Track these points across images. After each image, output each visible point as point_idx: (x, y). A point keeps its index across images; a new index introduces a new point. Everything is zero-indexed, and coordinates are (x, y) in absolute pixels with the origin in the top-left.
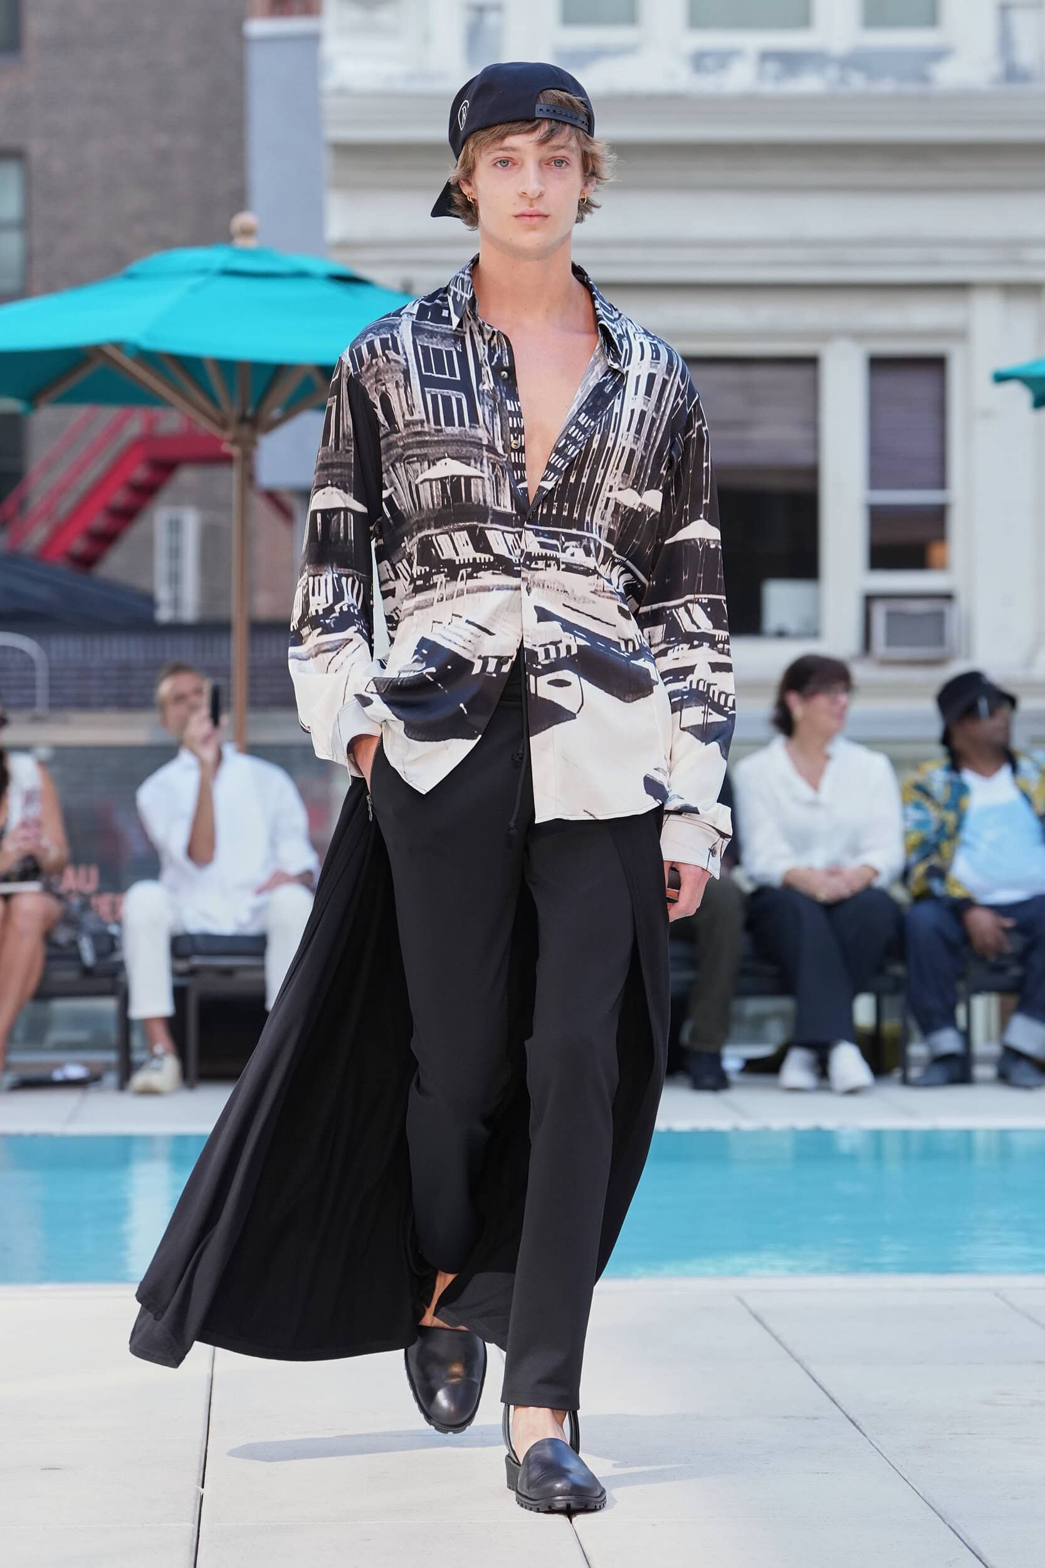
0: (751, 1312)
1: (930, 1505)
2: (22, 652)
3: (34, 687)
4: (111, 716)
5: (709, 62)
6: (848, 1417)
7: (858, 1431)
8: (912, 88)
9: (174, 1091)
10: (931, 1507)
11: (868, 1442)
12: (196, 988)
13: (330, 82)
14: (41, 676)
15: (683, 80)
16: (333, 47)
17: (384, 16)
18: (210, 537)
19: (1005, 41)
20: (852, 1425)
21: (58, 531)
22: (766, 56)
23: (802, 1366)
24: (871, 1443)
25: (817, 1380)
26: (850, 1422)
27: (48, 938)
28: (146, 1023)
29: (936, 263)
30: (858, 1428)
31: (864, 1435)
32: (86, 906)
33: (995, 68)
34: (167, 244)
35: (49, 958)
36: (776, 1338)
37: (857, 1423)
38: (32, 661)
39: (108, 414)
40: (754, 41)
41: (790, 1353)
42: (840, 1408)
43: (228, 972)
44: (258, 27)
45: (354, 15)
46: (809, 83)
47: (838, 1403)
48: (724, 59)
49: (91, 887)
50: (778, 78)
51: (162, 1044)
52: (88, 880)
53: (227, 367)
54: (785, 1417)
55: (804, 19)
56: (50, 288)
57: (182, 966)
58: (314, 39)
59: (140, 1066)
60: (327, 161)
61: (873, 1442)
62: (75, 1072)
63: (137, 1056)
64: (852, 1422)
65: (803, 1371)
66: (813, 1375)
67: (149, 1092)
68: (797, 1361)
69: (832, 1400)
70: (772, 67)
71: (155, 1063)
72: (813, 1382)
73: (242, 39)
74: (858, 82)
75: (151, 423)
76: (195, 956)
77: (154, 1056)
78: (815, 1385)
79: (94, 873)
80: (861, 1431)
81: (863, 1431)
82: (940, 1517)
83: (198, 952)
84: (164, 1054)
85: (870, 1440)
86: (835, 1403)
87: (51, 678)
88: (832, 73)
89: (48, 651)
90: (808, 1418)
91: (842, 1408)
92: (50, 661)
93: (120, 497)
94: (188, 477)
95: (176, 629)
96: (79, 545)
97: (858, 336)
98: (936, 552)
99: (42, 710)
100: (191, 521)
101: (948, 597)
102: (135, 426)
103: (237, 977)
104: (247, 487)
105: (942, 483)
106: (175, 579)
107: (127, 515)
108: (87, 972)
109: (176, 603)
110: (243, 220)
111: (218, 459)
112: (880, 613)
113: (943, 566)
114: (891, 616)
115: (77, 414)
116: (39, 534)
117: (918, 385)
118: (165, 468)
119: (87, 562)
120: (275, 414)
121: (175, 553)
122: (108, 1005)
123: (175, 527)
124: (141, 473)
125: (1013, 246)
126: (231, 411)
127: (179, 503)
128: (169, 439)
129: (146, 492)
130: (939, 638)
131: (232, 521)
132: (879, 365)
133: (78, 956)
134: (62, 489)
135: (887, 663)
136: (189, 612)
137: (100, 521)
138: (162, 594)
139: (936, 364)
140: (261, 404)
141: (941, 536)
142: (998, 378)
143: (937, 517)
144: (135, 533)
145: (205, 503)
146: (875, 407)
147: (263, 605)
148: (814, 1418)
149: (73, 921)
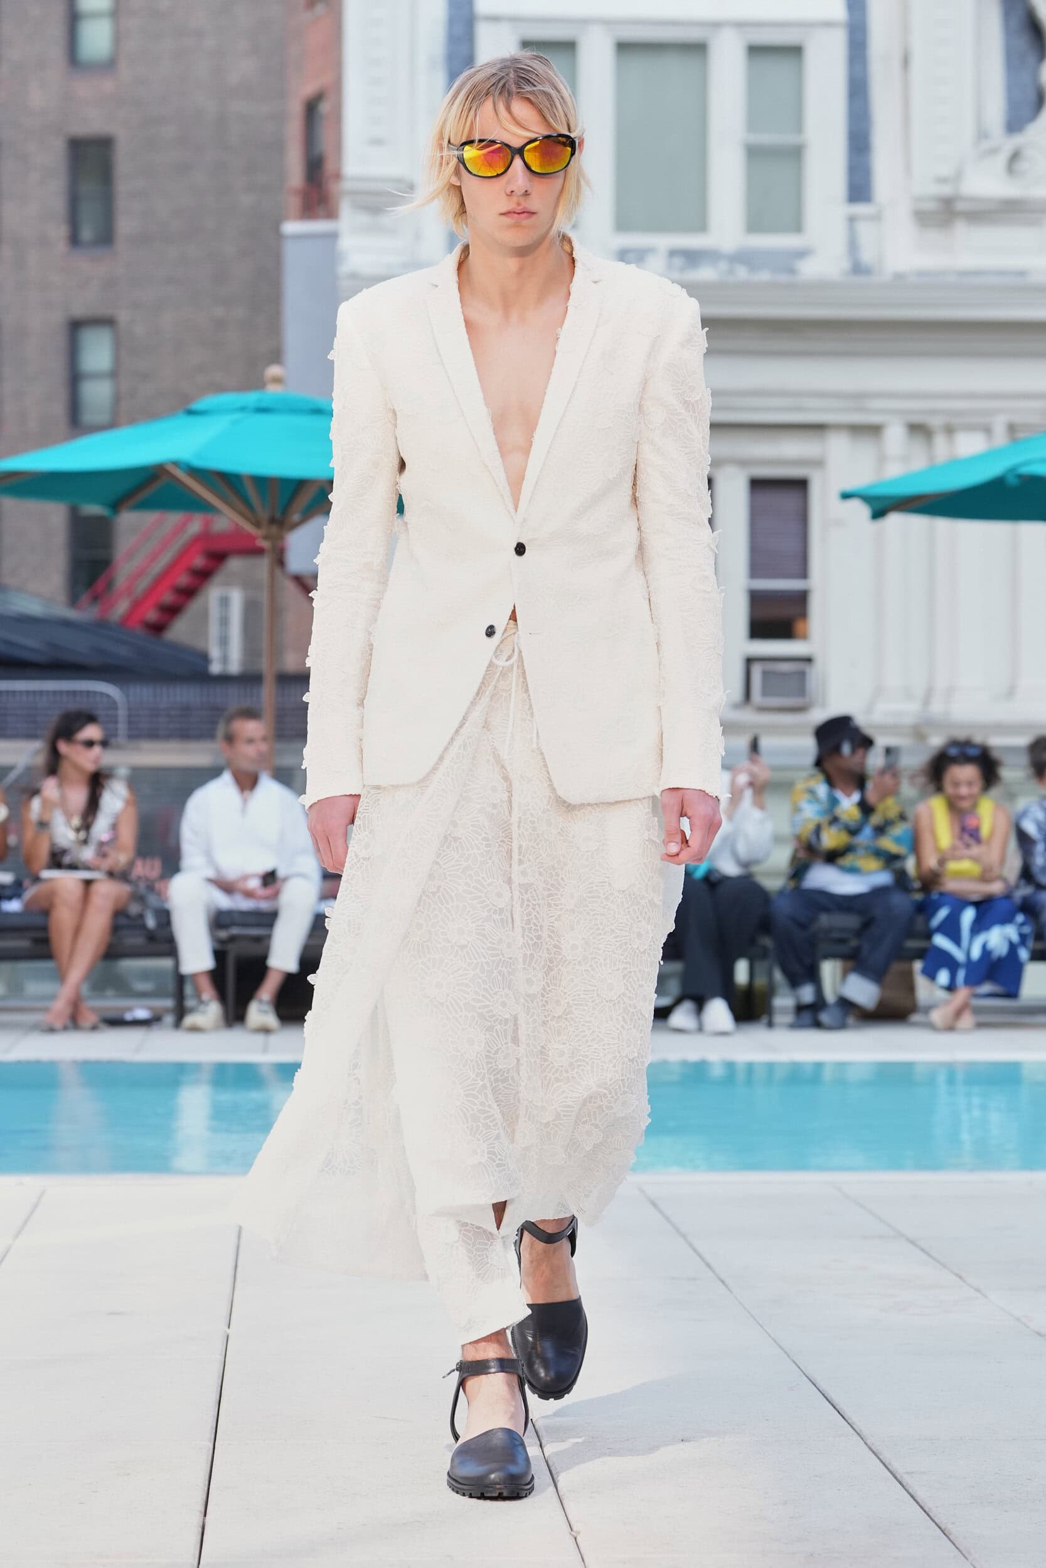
2: (108, 696)
3: (116, 722)
4: (174, 745)
6: (719, 1277)
7: (726, 1288)
8: (783, 278)
9: (216, 1028)
11: (733, 1296)
12: (233, 951)
13: (344, 269)
14: (122, 713)
16: (346, 243)
17: (384, 220)
18: (250, 609)
19: (853, 246)
21: (136, 605)
22: (673, 253)
23: (687, 1241)
24: (736, 1298)
25: (698, 1251)
26: (721, 1284)
28: (194, 976)
29: (800, 409)
30: (726, 1285)
31: (731, 1292)
32: (151, 888)
33: (846, 264)
34: (220, 389)
36: (668, 1219)
37: (725, 1283)
38: (115, 702)
39: (173, 518)
40: (665, 242)
42: (714, 1272)
44: (291, 227)
45: (363, 219)
46: (706, 274)
47: (713, 1269)
48: (642, 254)
49: (155, 873)
50: (682, 269)
51: (208, 992)
52: (152, 867)
53: (263, 483)
54: (672, 1278)
55: (701, 225)
56: (132, 421)
57: (223, 934)
58: (333, 236)
59: (192, 1010)
61: (737, 1296)
62: (142, 1014)
63: (190, 1003)
64: (722, 1281)
65: (687, 1244)
66: (695, 1247)
68: (684, 1236)
69: (708, 1265)
70: (678, 261)
71: (202, 1008)
73: (279, 236)
74: (742, 273)
75: (207, 524)
76: (234, 927)
77: (201, 1002)
79: (157, 864)
80: (729, 1290)
81: (730, 1288)
83: (233, 924)
84: (210, 1000)
86: (711, 1269)
87: (129, 716)
88: (723, 266)
89: (127, 696)
90: (688, 1279)
91: (716, 1272)
92: (129, 703)
93: (183, 580)
94: (235, 564)
95: (225, 679)
96: (152, 615)
97: (743, 463)
98: (799, 626)
99: (121, 740)
100: (237, 598)
101: (808, 660)
102: (195, 526)
103: (264, 942)
104: (278, 572)
105: (804, 574)
106: (224, 641)
107: (188, 593)
108: (151, 937)
109: (225, 659)
110: (274, 370)
111: (259, 552)
112: (757, 671)
113: (804, 637)
114: (766, 674)
115: (148, 518)
116: (121, 607)
117: (786, 500)
118: (218, 558)
119: (158, 628)
120: (296, 517)
121: (224, 622)
122: (166, 963)
123: (225, 602)
124: (199, 562)
125: (860, 397)
126: (264, 514)
127: (228, 584)
128: (221, 536)
129: (203, 576)
130: (802, 691)
131: (264, 597)
132: (757, 485)
133: (144, 927)
134: (140, 573)
135: (762, 709)
136: (235, 667)
137: (168, 597)
138: (215, 652)
139: (800, 485)
140: (286, 509)
141: (803, 614)
142: (846, 496)
143: (801, 600)
144: (194, 607)
145: (247, 584)
146: (755, 515)
147: (292, 662)
148: (694, 1279)
149: (141, 899)
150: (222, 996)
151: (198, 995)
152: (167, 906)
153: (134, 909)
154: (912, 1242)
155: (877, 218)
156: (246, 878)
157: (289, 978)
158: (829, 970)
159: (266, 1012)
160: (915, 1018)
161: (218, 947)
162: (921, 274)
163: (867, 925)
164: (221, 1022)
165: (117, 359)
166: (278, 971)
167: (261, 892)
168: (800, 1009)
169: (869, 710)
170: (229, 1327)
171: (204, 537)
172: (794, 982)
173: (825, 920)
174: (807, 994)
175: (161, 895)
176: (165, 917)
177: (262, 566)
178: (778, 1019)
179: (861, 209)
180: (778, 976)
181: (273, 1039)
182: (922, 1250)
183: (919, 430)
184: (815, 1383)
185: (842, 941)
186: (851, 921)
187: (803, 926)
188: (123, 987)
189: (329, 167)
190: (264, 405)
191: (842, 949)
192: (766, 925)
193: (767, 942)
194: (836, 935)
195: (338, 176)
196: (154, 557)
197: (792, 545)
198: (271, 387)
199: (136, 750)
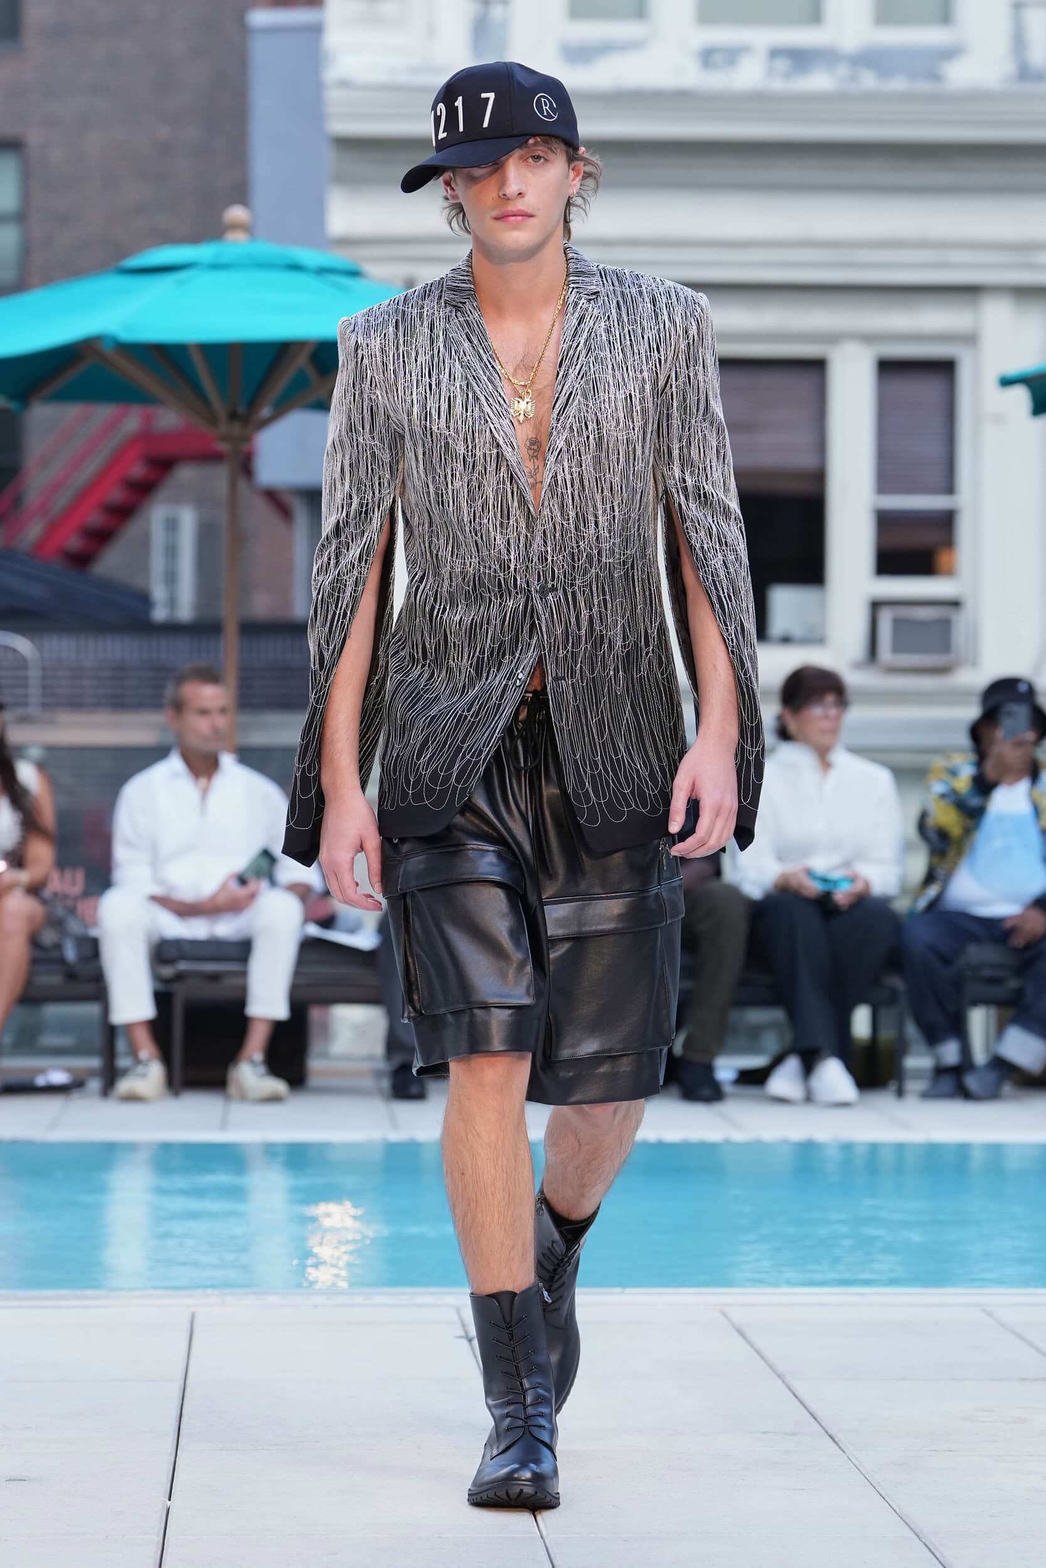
0: (733, 1325)
1: (906, 1522)
2: (15, 651)
3: (26, 686)
4: (103, 717)
5: (718, 58)
6: (827, 1432)
7: (837, 1447)
8: (924, 86)
10: (908, 1525)
11: (846, 1458)
12: (181, 993)
13: (332, 73)
14: (34, 675)
15: (693, 77)
16: (334, 38)
17: (386, 9)
18: (206, 535)
19: (1019, 41)
20: (831, 1440)
21: (53, 528)
22: (775, 53)
23: (783, 1381)
24: (849, 1459)
25: (798, 1396)
26: (829, 1438)
27: (34, 941)
29: (946, 266)
30: (837, 1443)
31: (843, 1452)
32: (72, 911)
33: (1008, 67)
35: (34, 962)
36: (758, 1352)
37: (836, 1440)
38: (24, 659)
39: (103, 412)
40: (763, 38)
41: (771, 1367)
42: (820, 1424)
43: (215, 977)
44: (260, 17)
46: (819, 81)
47: (818, 1419)
48: (732, 55)
49: (77, 889)
50: (787, 76)
51: (147, 1050)
52: (74, 883)
54: (764, 1433)
55: (815, 16)
56: (47, 280)
57: (167, 971)
58: (316, 30)
59: (124, 1072)
60: (329, 156)
61: (852, 1458)
62: (58, 1077)
63: (123, 1062)
64: (831, 1437)
65: (783, 1386)
66: (794, 1390)
67: (133, 1098)
68: (779, 1376)
70: (782, 64)
71: (140, 1069)
72: (794, 1398)
73: (244, 28)
74: (869, 81)
75: (148, 419)
76: (182, 961)
77: (138, 1061)
78: (796, 1400)
79: (80, 876)
80: (840, 1448)
81: (843, 1447)
82: (916, 1534)
83: (183, 957)
84: (149, 1060)
85: (849, 1456)
86: (815, 1419)
87: (44, 678)
88: (843, 70)
89: (40, 649)
90: (786, 1434)
91: (822, 1424)
92: (43, 660)
93: (116, 495)
94: (186, 474)
95: (172, 628)
96: (74, 542)
97: (868, 338)
98: (943, 558)
99: (33, 710)
100: (188, 520)
101: (955, 604)
102: (132, 422)
104: (242, 484)
105: (949, 487)
106: (171, 578)
107: (124, 513)
108: (71, 975)
109: (172, 602)
110: (237, 213)
111: (215, 457)
112: (886, 619)
113: (950, 572)
114: (897, 623)
115: (71, 411)
116: (34, 531)
117: (928, 389)
118: (163, 465)
119: (81, 560)
120: (265, 412)
121: (172, 552)
122: (92, 1010)
123: (172, 525)
124: (137, 470)
125: (1025, 248)
126: (221, 409)
127: (177, 500)
128: (167, 437)
129: (143, 490)
130: (944, 645)
131: (223, 518)
132: (887, 368)
133: (62, 961)
134: (57, 486)
135: (892, 670)
136: (185, 612)
137: (95, 519)
138: (159, 593)
139: (945, 368)
140: (253, 403)
141: (949, 542)
142: (1007, 382)
143: (946, 522)
144: (131, 531)
145: (202, 502)
146: (883, 410)
147: (262, 606)
148: (794, 1434)
149: (57, 923)
151: (133, 1052)
152: (93, 932)
153: (49, 937)
158: (978, 1020)
161: (161, 987)
165: (26, 195)
168: (940, 1071)
171: (145, 436)
172: (932, 1038)
174: (950, 1052)
175: (87, 919)
176: (92, 949)
177: (219, 477)
178: (914, 1086)
180: (911, 1030)
185: (996, 981)
187: (946, 961)
190: (224, 260)
191: (996, 992)
192: (896, 960)
193: (896, 982)
194: (987, 973)
196: (77, 464)
197: (933, 449)
198: (231, 236)
199: (52, 723)
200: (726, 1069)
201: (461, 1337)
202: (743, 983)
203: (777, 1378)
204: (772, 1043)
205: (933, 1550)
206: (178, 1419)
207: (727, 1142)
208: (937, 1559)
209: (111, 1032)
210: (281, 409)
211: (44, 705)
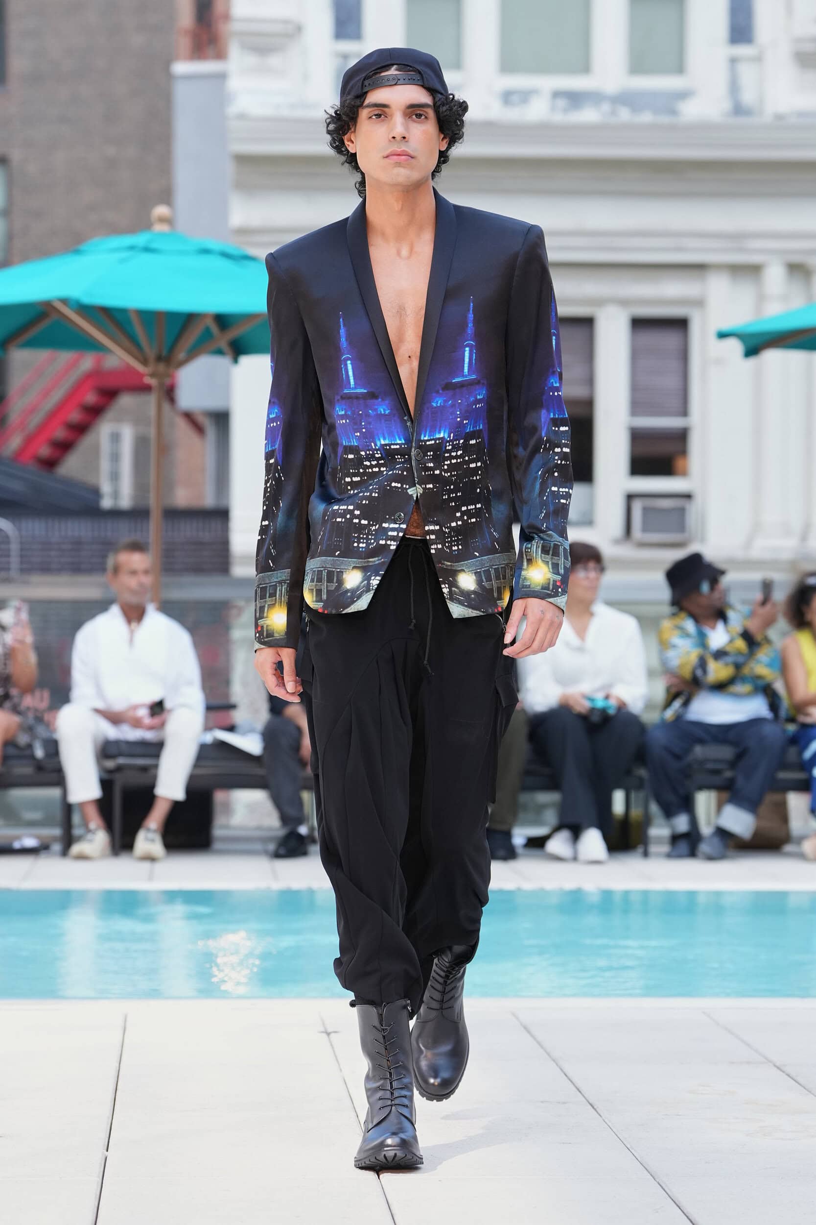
0: (521, 1024)
1: (644, 1167)
2: (1, 531)
3: (8, 556)
4: (64, 578)
5: (515, 98)
6: (589, 1103)
7: (596, 1113)
8: (665, 119)
9: (103, 856)
11: (602, 1121)
12: (120, 781)
13: (233, 110)
14: (14, 547)
15: (496, 111)
16: (234, 83)
17: (274, 61)
18: (141, 444)
19: (734, 87)
20: (591, 1108)
21: (30, 440)
22: (557, 94)
23: (557, 1064)
24: (604, 1121)
25: (568, 1076)
26: (590, 1107)
29: (680, 249)
30: (595, 1110)
31: (600, 1116)
32: (39, 719)
33: (726, 105)
36: (539, 1043)
37: (595, 1107)
38: (7, 537)
39: (65, 356)
40: (548, 83)
41: (548, 1054)
42: (583, 1095)
43: (144, 769)
44: (181, 68)
45: (251, 60)
46: (589, 115)
47: (582, 1092)
48: (525, 96)
49: (44, 704)
50: (566, 111)
51: (95, 822)
52: (42, 700)
54: (542, 1102)
55: (585, 68)
56: (26, 259)
57: (110, 764)
58: (222, 77)
59: (79, 839)
60: (230, 169)
61: (606, 1120)
62: (30, 842)
63: (77, 832)
64: (591, 1105)
65: (558, 1068)
66: (565, 1071)
68: (554, 1061)
69: (578, 1089)
70: (561, 103)
71: (89, 836)
72: (565, 1076)
73: (169, 76)
74: (625, 115)
75: (98, 361)
76: (121, 757)
77: (89, 831)
78: (566, 1078)
79: (46, 694)
80: (598, 1113)
81: (599, 1112)
82: (652, 1176)
83: (120, 754)
84: (96, 829)
85: (604, 1118)
86: (580, 1092)
87: (22, 550)
88: (606, 107)
89: (20, 530)
90: (559, 1103)
91: (585, 1095)
92: (21, 537)
93: (75, 416)
94: (126, 401)
95: (116, 514)
96: (45, 451)
97: (623, 302)
98: (679, 463)
99: (14, 574)
100: (128, 434)
101: (688, 496)
102: (87, 363)
103: (150, 773)
104: (166, 406)
105: (684, 412)
106: (115, 477)
107: (80, 429)
108: (40, 767)
109: (116, 494)
110: (161, 210)
111: (147, 389)
112: (637, 507)
113: (684, 473)
114: (646, 510)
115: (41, 355)
116: (15, 442)
117: (669, 340)
118: (109, 394)
119: (50, 464)
120: (182, 356)
121: (115, 457)
122: (55, 793)
123: (116, 438)
124: (91, 398)
125: (738, 237)
126: (151, 353)
127: (119, 420)
128: (113, 373)
129: (95, 412)
130: (681, 527)
131: (152, 432)
132: (639, 324)
133: (32, 757)
134: (32, 410)
135: (642, 545)
136: (126, 502)
137: (60, 433)
138: (106, 488)
139: (681, 324)
140: (173, 349)
141: (683, 451)
142: (723, 335)
143: (681, 437)
144: (86, 442)
145: (138, 421)
146: (635, 355)
147: (182, 498)
148: (564, 1103)
149: (30, 729)
150: (109, 827)
151: (85, 824)
153: (23, 739)
154: (778, 1068)
155: (758, 59)
156: (135, 707)
157: (176, 806)
158: (704, 801)
159: (153, 841)
160: (788, 848)
161: (106, 776)
162: (801, 114)
163: (740, 756)
164: (108, 850)
165: (10, 197)
166: (167, 800)
167: (147, 721)
168: (675, 839)
169: (748, 544)
170: (107, 1151)
171: (96, 374)
172: (669, 813)
173: (699, 751)
174: (682, 823)
175: (50, 726)
176: (53, 747)
177: (151, 401)
178: (653, 849)
179: (742, 50)
180: (654, 808)
181: (159, 867)
182: (788, 1075)
183: (796, 269)
184: (679, 1205)
185: (716, 772)
186: (726, 752)
187: (678, 757)
188: (11, 816)
189: (219, 7)
190: (151, 245)
191: (717, 780)
192: (641, 755)
193: (642, 772)
194: (710, 766)
195: (227, 17)
196: (46, 393)
197: (672, 382)
198: (159, 228)
199: (26, 583)
200: (519, 836)
201: (323, 1032)
202: (527, 773)
203: (553, 1062)
204: (551, 817)
205: (664, 1187)
206: (114, 1092)
207: (519, 889)
208: (667, 1194)
209: (68, 809)
210: (192, 354)
211: (23, 571)
